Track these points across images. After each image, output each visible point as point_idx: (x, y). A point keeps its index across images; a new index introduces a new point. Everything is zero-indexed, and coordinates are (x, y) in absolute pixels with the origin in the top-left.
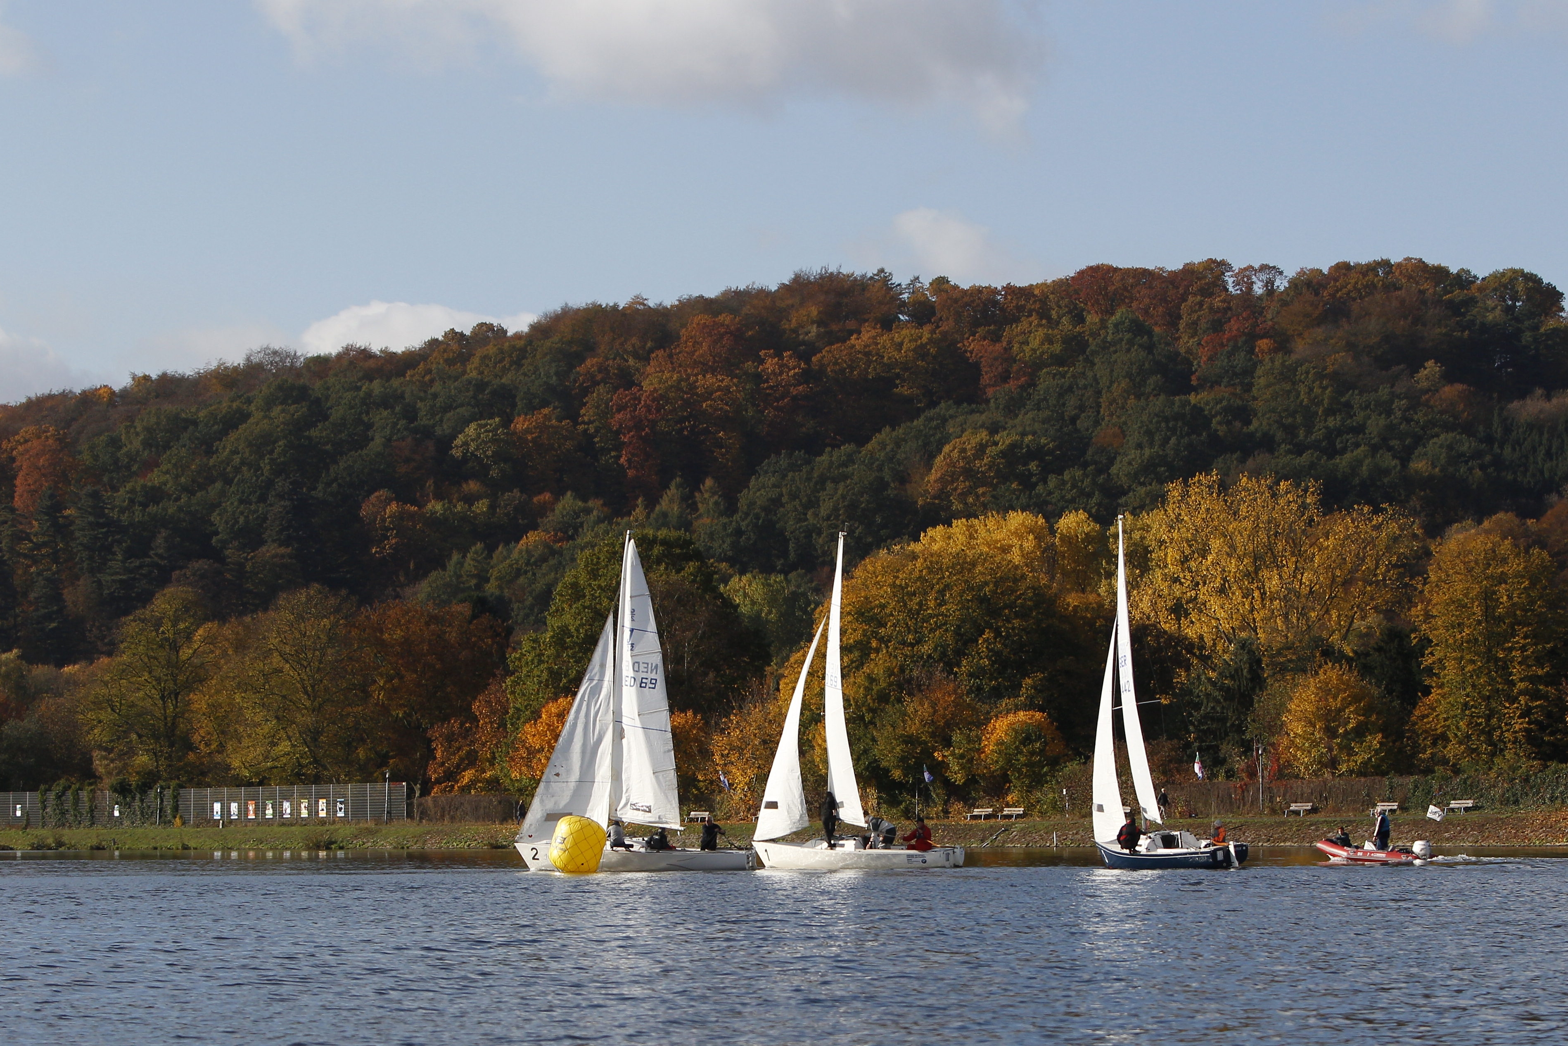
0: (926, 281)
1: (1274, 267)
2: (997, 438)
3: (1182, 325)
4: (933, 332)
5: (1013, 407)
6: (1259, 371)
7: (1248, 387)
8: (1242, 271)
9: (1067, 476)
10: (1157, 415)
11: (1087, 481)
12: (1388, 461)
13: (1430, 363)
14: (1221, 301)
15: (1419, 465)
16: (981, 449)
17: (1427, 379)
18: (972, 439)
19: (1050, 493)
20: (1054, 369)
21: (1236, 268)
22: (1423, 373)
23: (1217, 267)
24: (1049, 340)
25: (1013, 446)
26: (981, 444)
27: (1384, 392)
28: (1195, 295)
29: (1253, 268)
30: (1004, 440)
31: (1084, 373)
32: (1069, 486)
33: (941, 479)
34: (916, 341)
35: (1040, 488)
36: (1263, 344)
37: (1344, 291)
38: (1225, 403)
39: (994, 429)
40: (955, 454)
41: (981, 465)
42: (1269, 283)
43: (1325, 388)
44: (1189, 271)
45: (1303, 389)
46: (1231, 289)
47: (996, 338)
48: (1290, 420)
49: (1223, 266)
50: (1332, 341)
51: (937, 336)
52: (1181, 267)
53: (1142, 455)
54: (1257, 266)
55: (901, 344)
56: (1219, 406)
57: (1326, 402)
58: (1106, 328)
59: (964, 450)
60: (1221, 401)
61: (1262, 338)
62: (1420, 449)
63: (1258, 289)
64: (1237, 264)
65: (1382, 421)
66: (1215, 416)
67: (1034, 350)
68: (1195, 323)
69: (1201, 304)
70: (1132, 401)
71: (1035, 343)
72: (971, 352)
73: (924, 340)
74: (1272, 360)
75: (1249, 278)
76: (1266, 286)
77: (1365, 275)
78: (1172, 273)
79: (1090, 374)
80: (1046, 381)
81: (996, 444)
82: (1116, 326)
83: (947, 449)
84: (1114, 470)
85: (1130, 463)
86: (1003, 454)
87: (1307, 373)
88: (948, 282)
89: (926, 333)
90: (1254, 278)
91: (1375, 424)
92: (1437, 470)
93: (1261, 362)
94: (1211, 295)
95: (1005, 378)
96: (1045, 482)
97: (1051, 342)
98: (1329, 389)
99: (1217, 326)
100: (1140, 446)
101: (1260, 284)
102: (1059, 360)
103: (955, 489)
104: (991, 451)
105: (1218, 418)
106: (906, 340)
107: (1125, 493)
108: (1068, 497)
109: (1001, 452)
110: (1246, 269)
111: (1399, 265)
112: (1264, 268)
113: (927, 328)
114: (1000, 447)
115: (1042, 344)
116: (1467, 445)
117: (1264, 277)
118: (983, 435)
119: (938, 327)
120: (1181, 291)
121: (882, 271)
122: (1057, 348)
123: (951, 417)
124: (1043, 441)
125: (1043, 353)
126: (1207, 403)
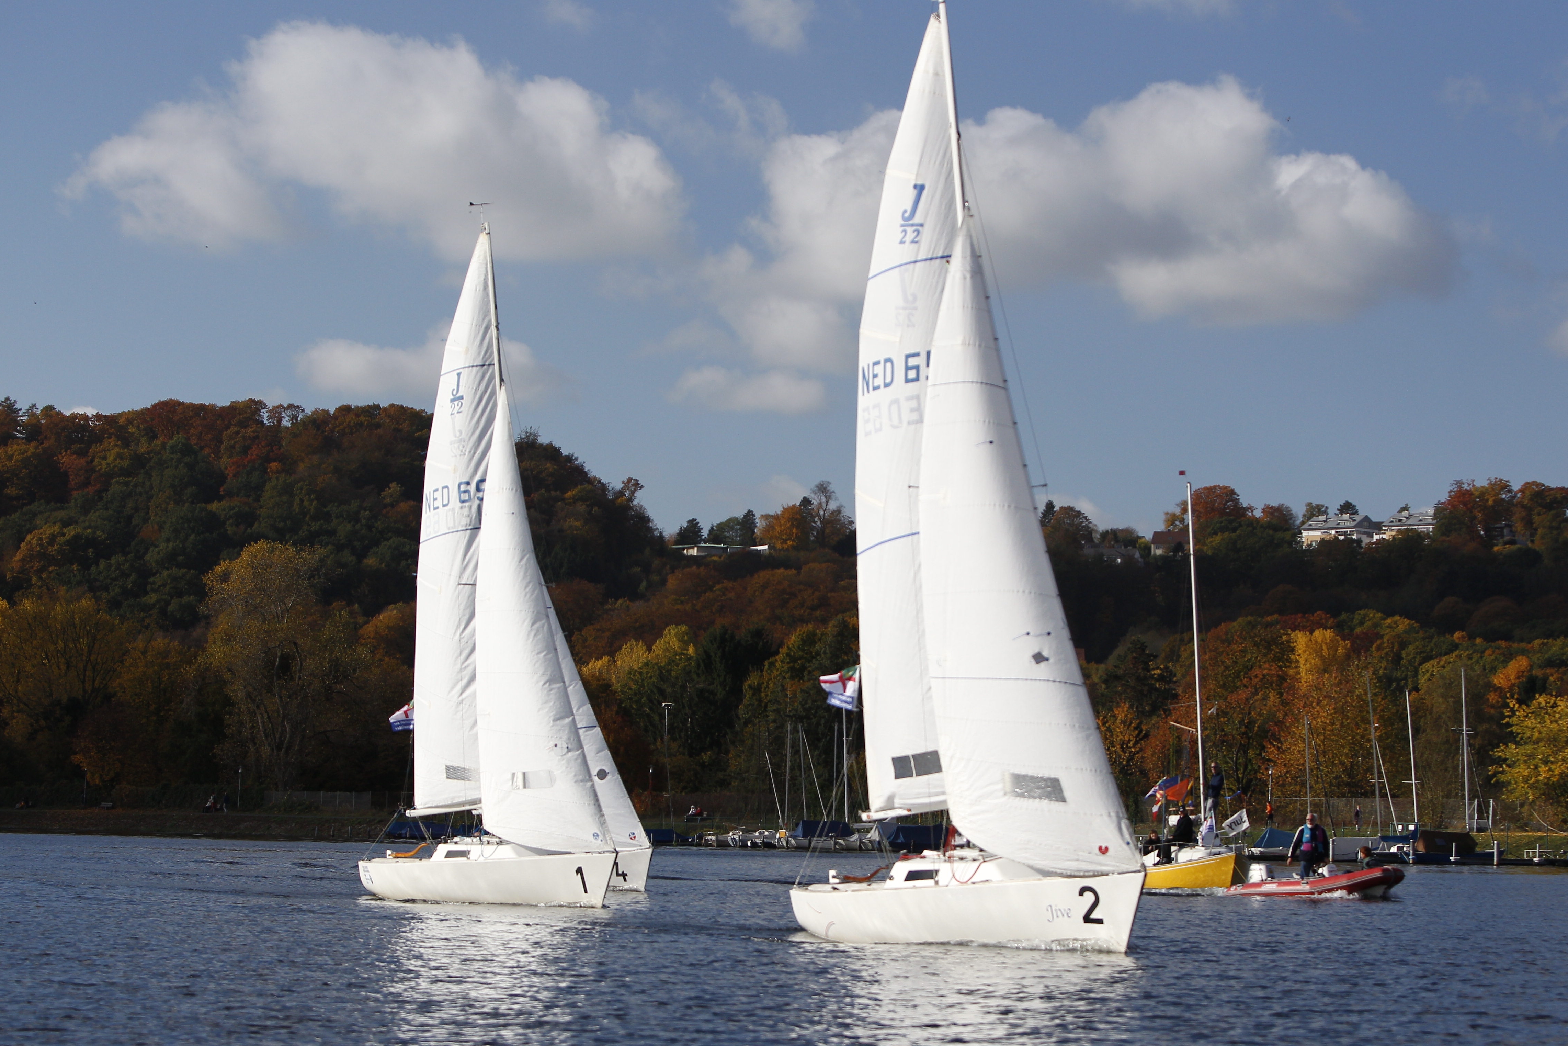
0: (40, 406)
1: (298, 407)
2: (65, 530)
3: (223, 447)
4: (36, 448)
5: (86, 508)
6: (268, 486)
7: (257, 499)
8: (274, 408)
9: (113, 561)
10: (182, 518)
11: (127, 565)
12: (347, 557)
13: (393, 485)
14: (253, 432)
15: (371, 561)
16: (52, 539)
17: (391, 496)
18: (48, 530)
19: (100, 573)
20: (122, 479)
21: (270, 405)
22: (387, 492)
23: (255, 406)
24: (120, 456)
25: (77, 537)
26: (53, 535)
27: (354, 505)
28: (235, 426)
29: (282, 405)
30: (70, 532)
31: (144, 483)
32: (113, 568)
33: (23, 560)
34: (23, 454)
35: (93, 569)
36: (274, 465)
37: (342, 427)
38: (237, 510)
39: (66, 524)
40: (34, 541)
41: (53, 550)
42: (294, 418)
43: (312, 501)
44: (234, 408)
45: (297, 500)
46: (266, 422)
47: (82, 453)
48: (282, 524)
49: (260, 404)
50: (324, 466)
51: (40, 451)
52: (228, 404)
53: (167, 547)
54: (285, 406)
55: (12, 456)
56: (231, 512)
57: (312, 510)
58: (165, 449)
59: (41, 539)
60: (234, 508)
61: (274, 461)
62: (375, 549)
63: (286, 422)
64: (271, 402)
65: (349, 527)
66: (229, 519)
67: (108, 464)
68: (233, 447)
69: (237, 433)
70: (172, 505)
71: (110, 459)
72: (63, 464)
73: (29, 454)
74: (277, 478)
75: (280, 413)
76: (292, 420)
77: (357, 415)
78: (222, 408)
79: (148, 484)
80: (116, 487)
81: (64, 535)
82: (172, 447)
83: (29, 537)
84: (147, 557)
85: (159, 553)
86: (68, 543)
87: (301, 489)
88: (54, 409)
89: (31, 448)
90: (283, 414)
91: (344, 529)
92: (383, 565)
93: (270, 479)
94: (245, 427)
95: (86, 484)
96: (98, 565)
97: (122, 458)
98: (315, 502)
99: (246, 450)
100: (168, 540)
101: (287, 418)
102: (126, 472)
103: (32, 567)
104: (61, 540)
105: (231, 521)
106: (16, 453)
107: (154, 575)
108: (113, 576)
109: (67, 541)
110: (278, 407)
111: (385, 409)
112: (291, 406)
113: (34, 444)
114: (67, 537)
115: (115, 460)
116: (408, 546)
117: (290, 413)
118: (57, 528)
119: (42, 443)
120: (226, 422)
121: (7, 399)
122: (126, 463)
123: (41, 512)
124: (99, 533)
125: (115, 467)
126: (224, 510)
